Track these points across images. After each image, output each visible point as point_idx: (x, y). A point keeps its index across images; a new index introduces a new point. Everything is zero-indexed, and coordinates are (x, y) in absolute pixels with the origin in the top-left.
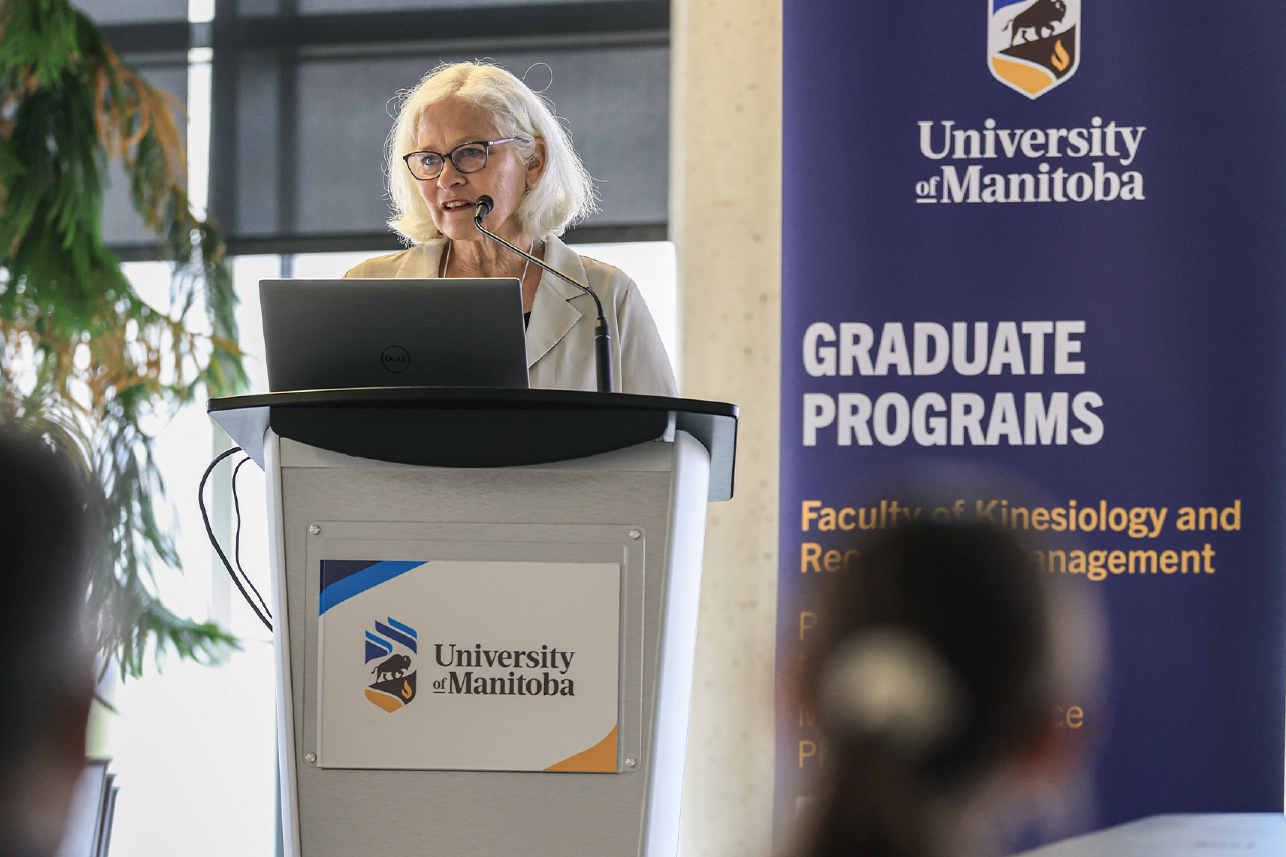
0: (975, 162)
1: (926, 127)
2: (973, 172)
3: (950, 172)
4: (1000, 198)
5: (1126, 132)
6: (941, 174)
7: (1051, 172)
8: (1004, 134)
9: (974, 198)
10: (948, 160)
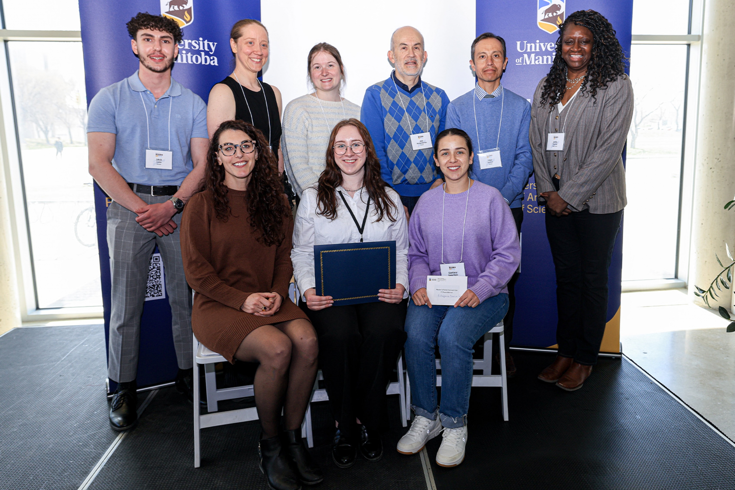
7: (187, 53)
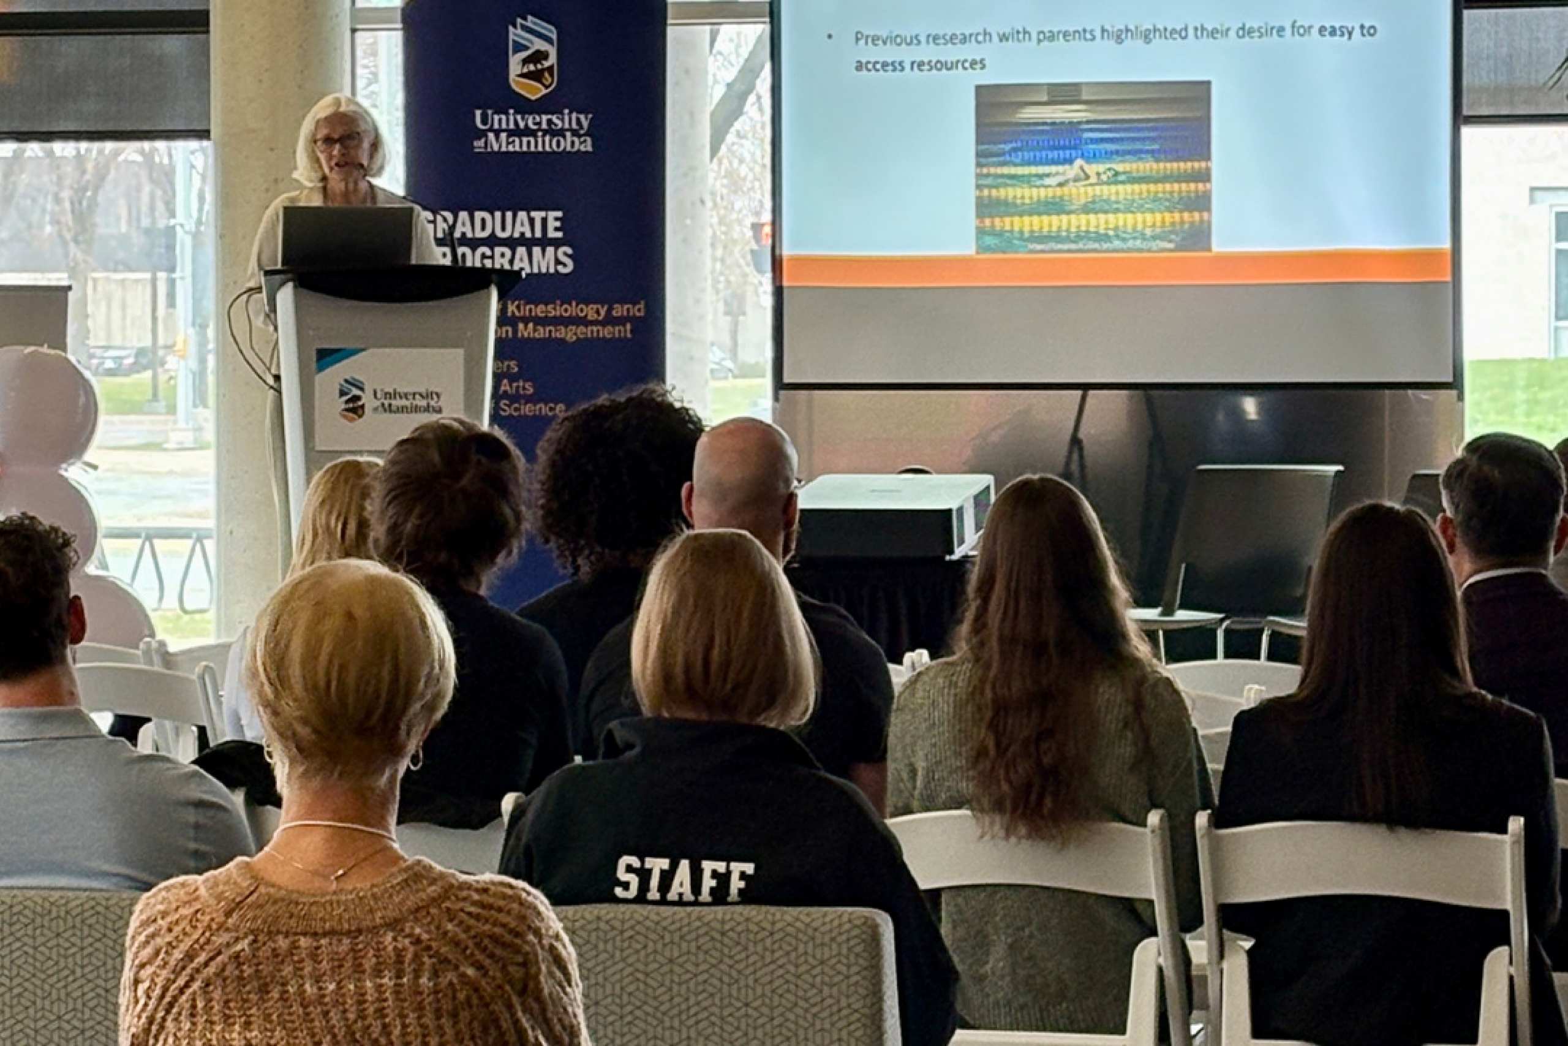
0: (504, 131)
1: (478, 113)
2: (503, 135)
3: (491, 135)
4: (517, 149)
5: (582, 117)
6: (487, 136)
7: (544, 136)
8: (519, 117)
9: (504, 149)
10: (491, 130)
